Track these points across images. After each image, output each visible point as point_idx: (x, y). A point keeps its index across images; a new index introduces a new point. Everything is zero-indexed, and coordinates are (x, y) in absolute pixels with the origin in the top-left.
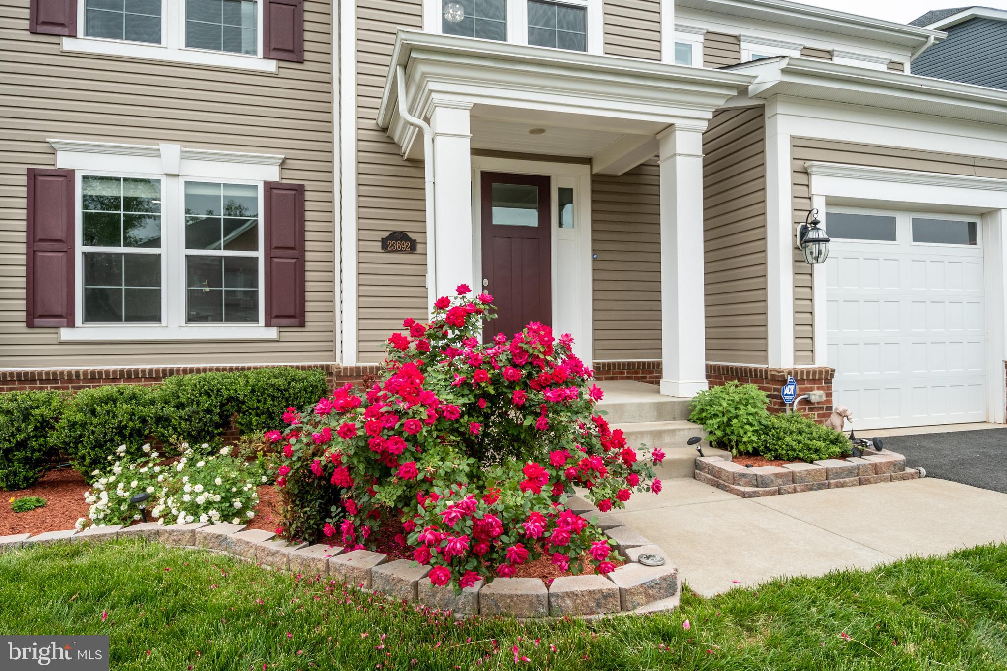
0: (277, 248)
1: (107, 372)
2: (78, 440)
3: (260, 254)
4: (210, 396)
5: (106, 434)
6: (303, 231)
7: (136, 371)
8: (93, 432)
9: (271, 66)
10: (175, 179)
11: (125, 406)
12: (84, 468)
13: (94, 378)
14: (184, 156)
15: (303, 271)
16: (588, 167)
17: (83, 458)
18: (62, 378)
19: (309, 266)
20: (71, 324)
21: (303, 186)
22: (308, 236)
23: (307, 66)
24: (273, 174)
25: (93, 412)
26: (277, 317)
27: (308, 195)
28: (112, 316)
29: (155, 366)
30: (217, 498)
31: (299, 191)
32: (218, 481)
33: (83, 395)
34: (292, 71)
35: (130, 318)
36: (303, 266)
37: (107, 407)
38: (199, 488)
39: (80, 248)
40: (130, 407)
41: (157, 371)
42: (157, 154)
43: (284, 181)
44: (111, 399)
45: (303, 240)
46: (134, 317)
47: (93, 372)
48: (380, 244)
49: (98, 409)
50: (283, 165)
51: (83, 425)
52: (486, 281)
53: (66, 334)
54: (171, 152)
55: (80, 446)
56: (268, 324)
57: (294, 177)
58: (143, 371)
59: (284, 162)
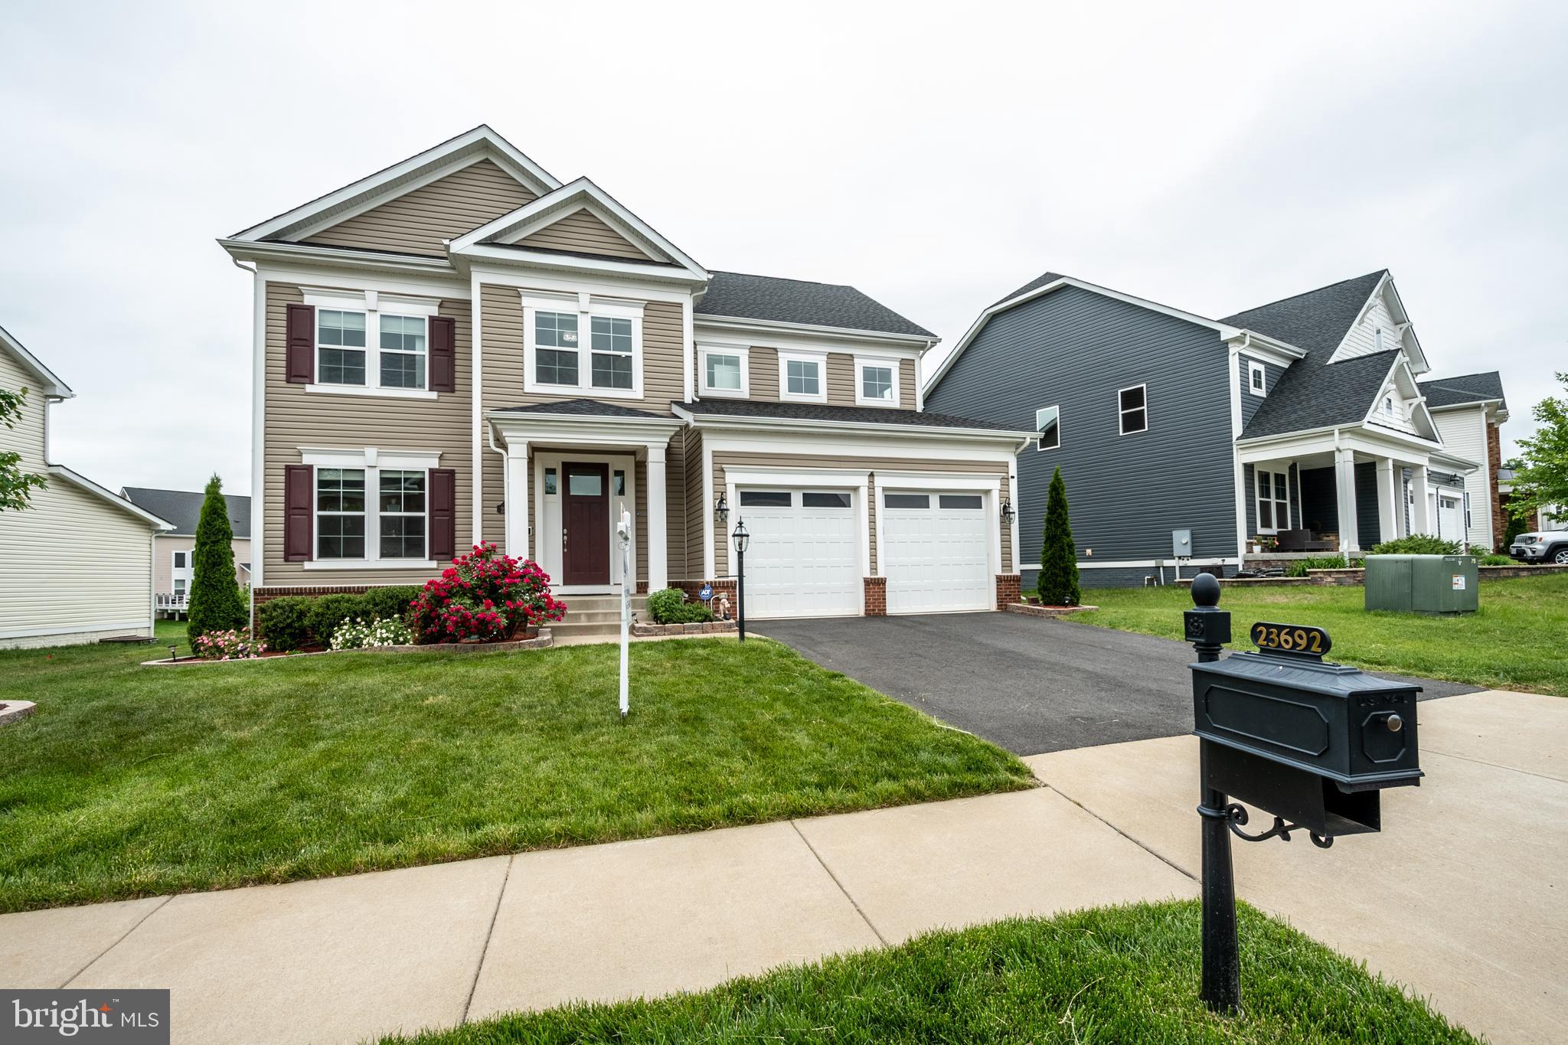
0: (437, 510)
1: (332, 588)
2: (320, 623)
3: (426, 514)
4: (392, 599)
5: (335, 620)
6: (453, 499)
7: (349, 588)
8: (328, 618)
9: (434, 395)
10: (374, 469)
11: (345, 604)
12: (322, 639)
13: (324, 591)
14: (379, 454)
15: (454, 524)
16: (633, 457)
17: (322, 633)
18: (306, 592)
19: (457, 521)
20: (311, 559)
21: (454, 470)
22: (457, 502)
23: (457, 394)
24: (435, 464)
25: (328, 608)
26: (437, 554)
27: (457, 476)
28: (335, 554)
29: (360, 585)
30: (392, 636)
31: (452, 473)
32: (392, 628)
33: (322, 598)
34: (447, 397)
35: (346, 555)
36: (454, 522)
37: (336, 605)
38: (384, 631)
39: (316, 513)
40: (349, 605)
41: (362, 588)
42: (363, 454)
43: (442, 468)
44: (337, 601)
45: (453, 505)
46: (348, 555)
47: (324, 588)
48: (496, 509)
49: (331, 606)
50: (441, 457)
51: (323, 615)
52: (565, 530)
53: (307, 565)
54: (371, 452)
55: (321, 627)
56: (431, 559)
57: (448, 465)
58: (354, 588)
59: (441, 455)
